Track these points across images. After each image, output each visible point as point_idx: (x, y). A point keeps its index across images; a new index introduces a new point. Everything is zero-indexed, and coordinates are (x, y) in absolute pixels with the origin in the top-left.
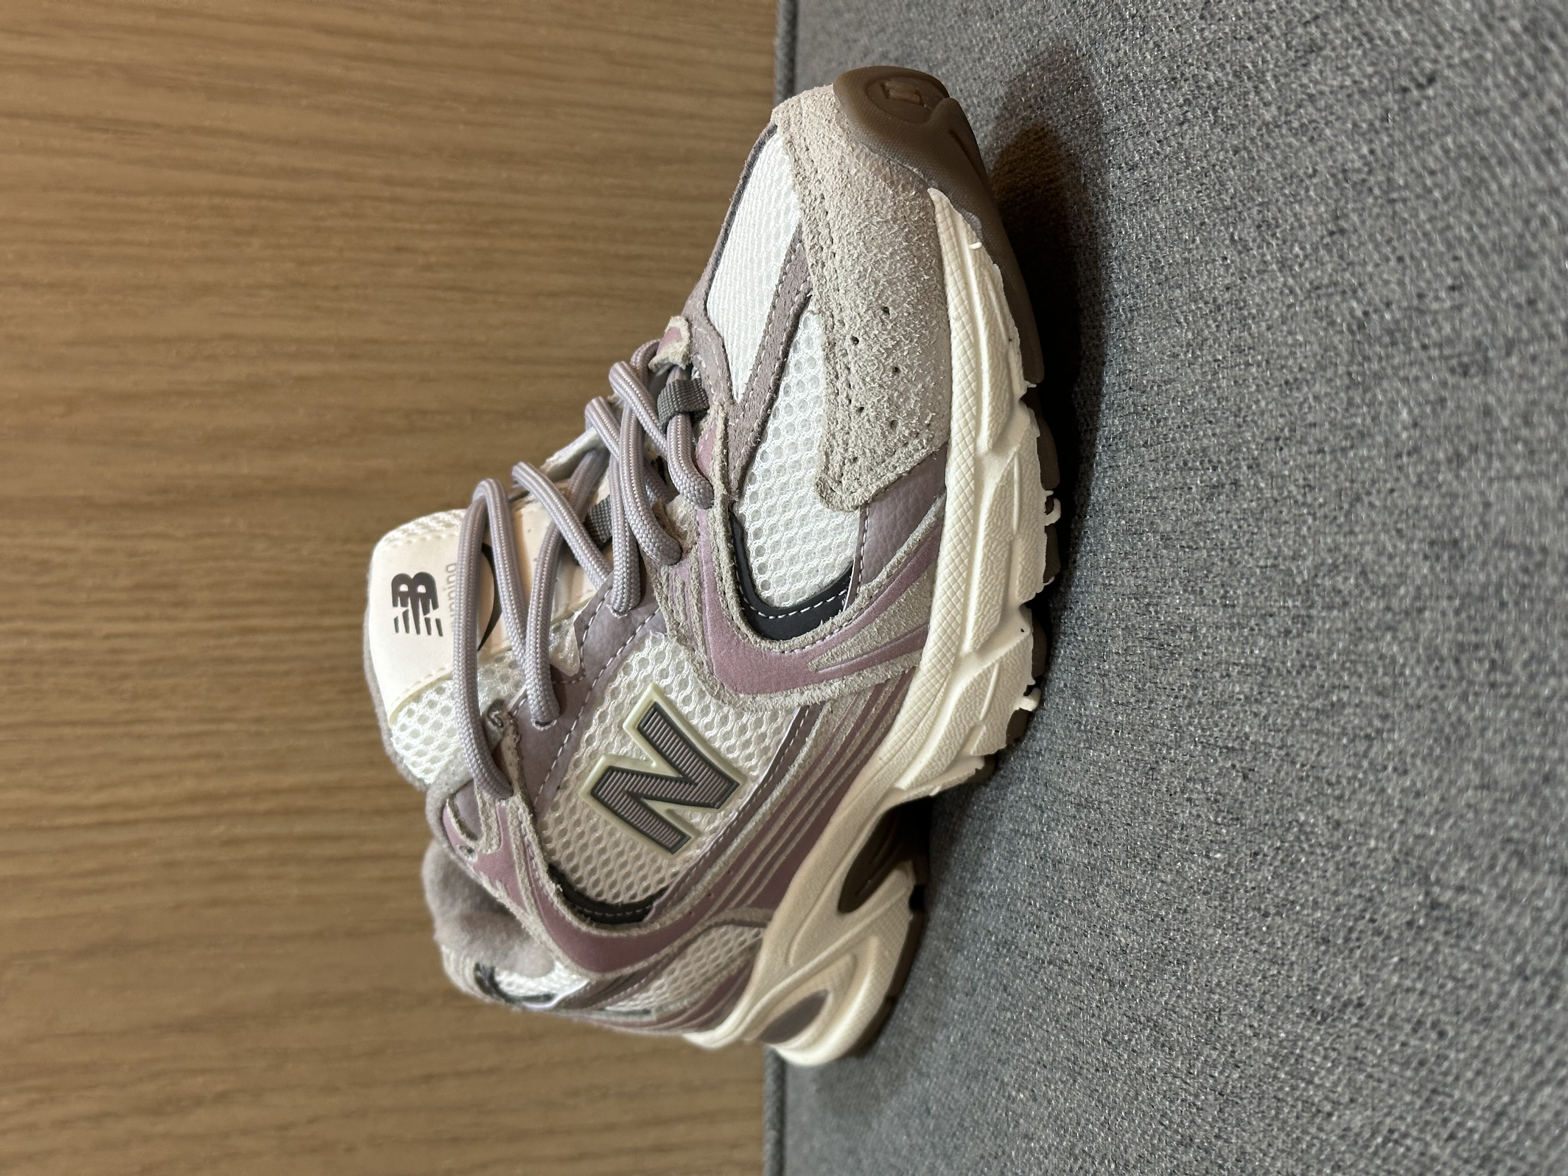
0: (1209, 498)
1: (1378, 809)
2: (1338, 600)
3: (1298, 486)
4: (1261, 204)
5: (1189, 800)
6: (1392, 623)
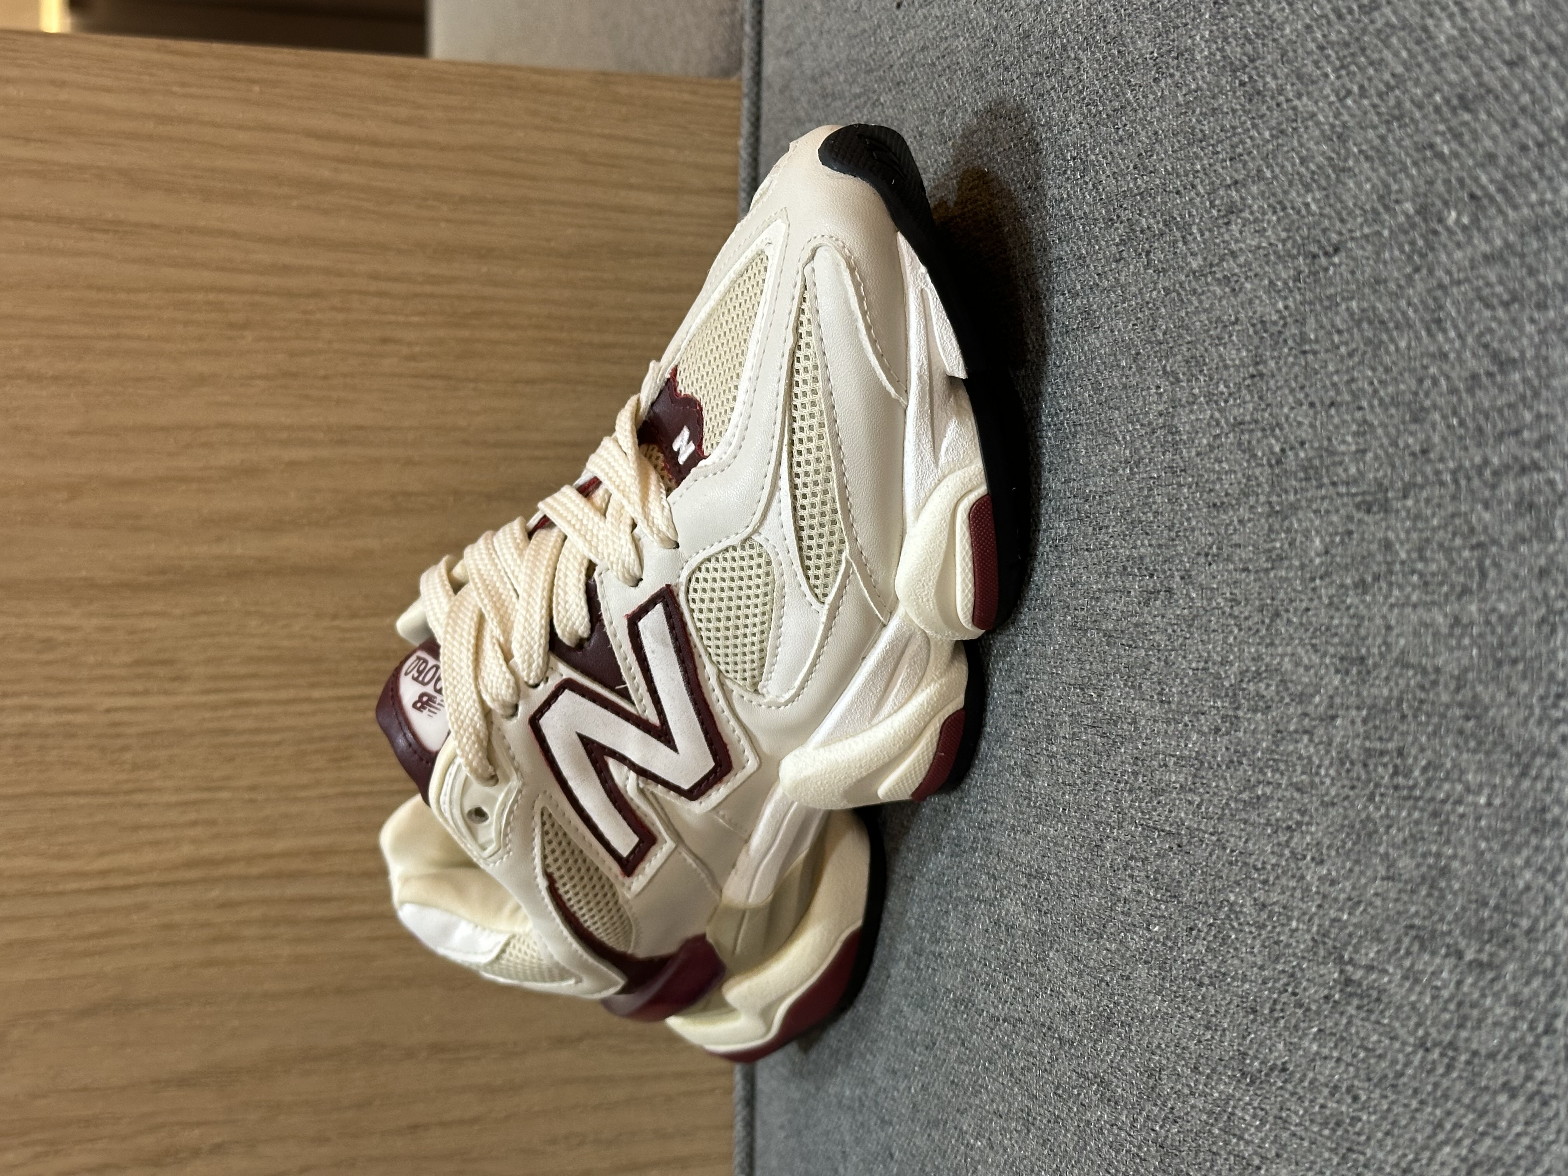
0: (1147, 604)
2: (1261, 704)
4: (1189, 342)
5: (1131, 876)
6: (1308, 727)
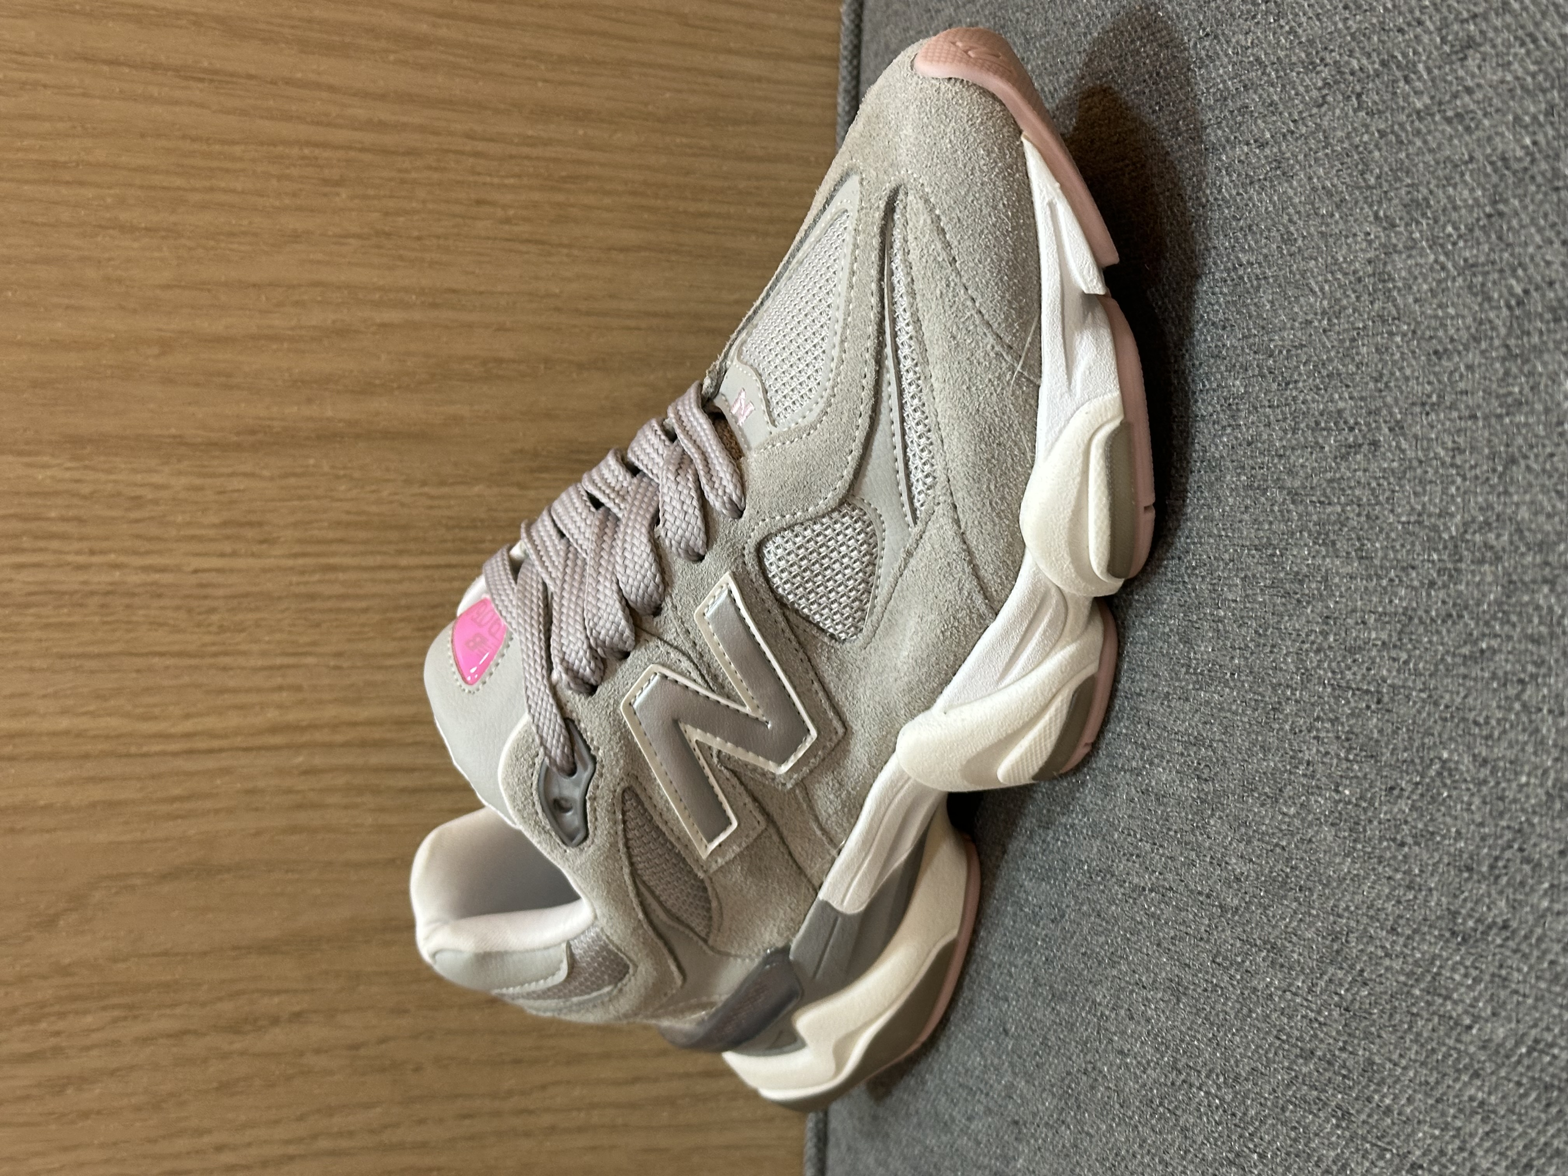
1: (1530, 749)
2: (1489, 554)
4: (1408, 186)
5: (1317, 738)
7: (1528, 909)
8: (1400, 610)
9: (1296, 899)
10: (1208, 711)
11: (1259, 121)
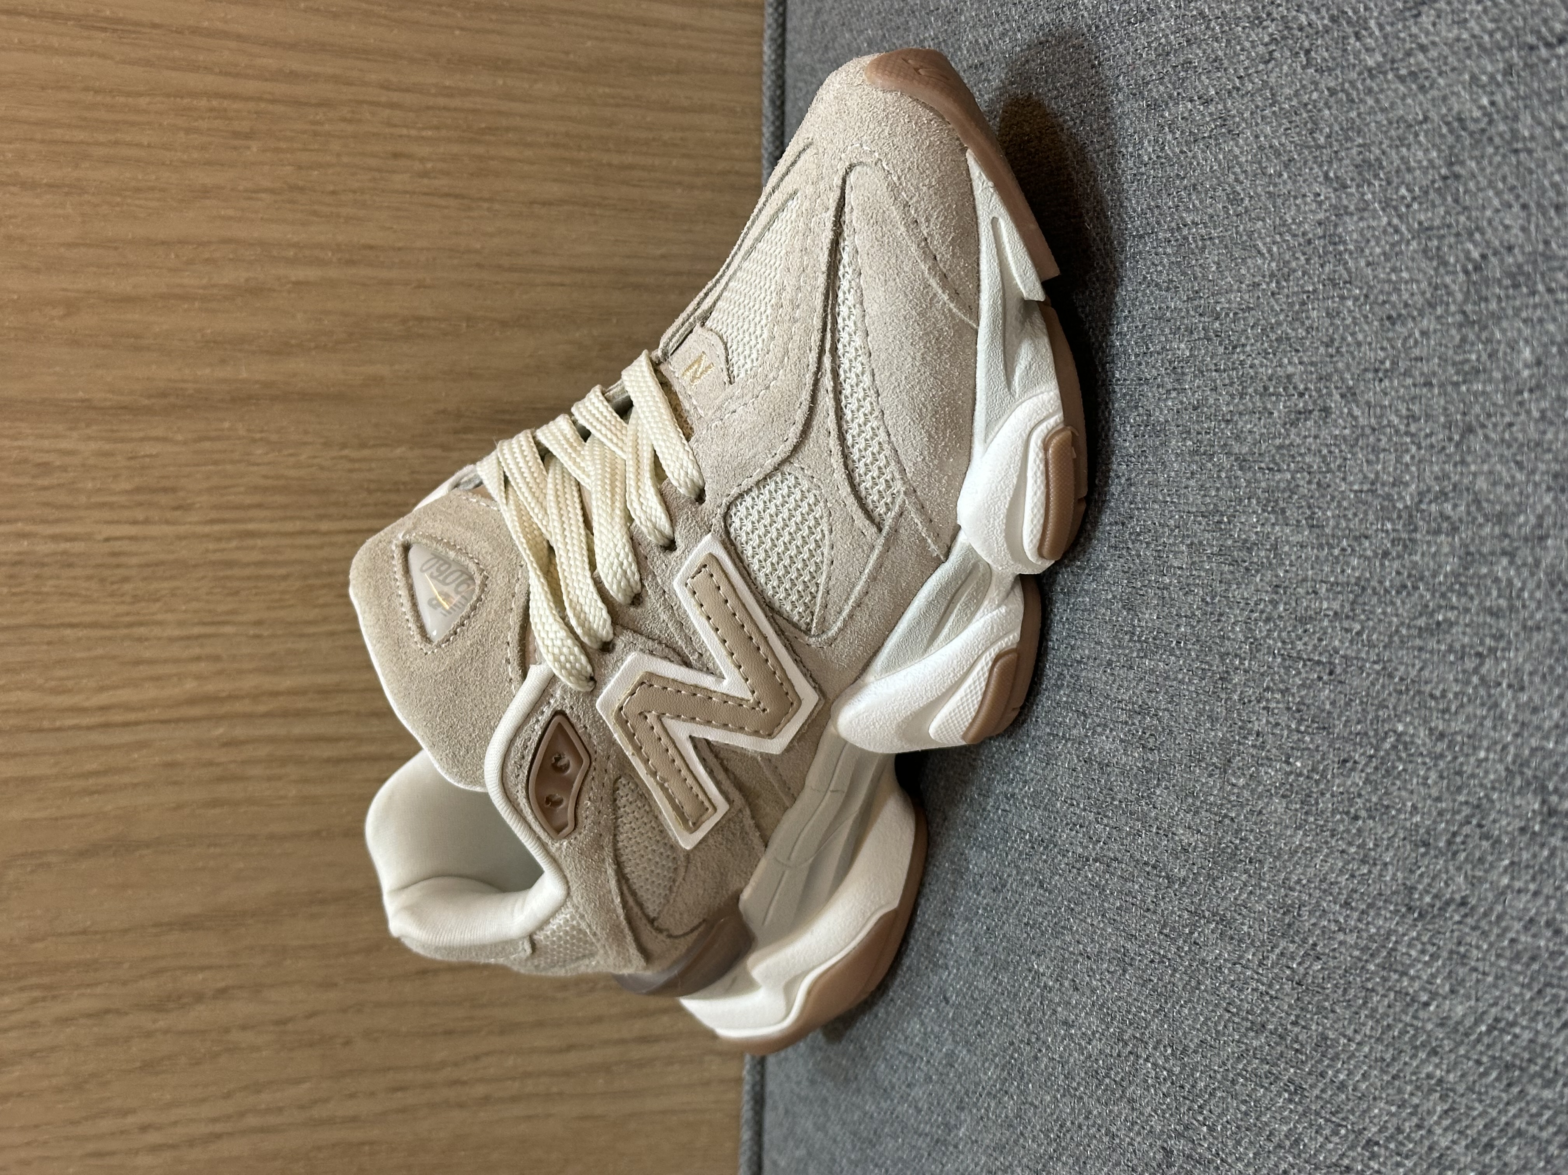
0: (1294, 423)
3: (1400, 417)
5: (1267, 709)
6: (1509, 549)
7: (1487, 886)
8: (1353, 580)
9: (1246, 871)
10: (1153, 679)
11: (1203, 77)
